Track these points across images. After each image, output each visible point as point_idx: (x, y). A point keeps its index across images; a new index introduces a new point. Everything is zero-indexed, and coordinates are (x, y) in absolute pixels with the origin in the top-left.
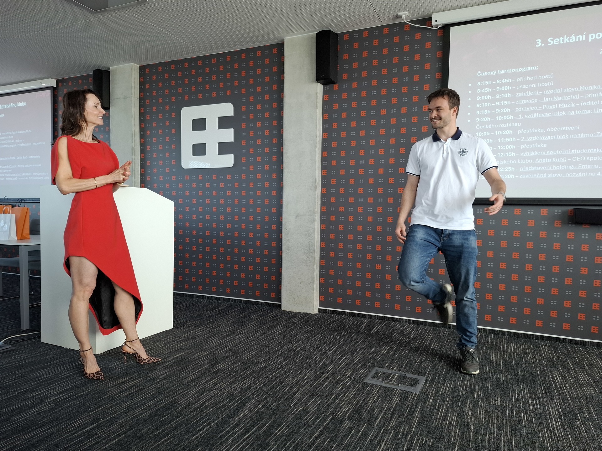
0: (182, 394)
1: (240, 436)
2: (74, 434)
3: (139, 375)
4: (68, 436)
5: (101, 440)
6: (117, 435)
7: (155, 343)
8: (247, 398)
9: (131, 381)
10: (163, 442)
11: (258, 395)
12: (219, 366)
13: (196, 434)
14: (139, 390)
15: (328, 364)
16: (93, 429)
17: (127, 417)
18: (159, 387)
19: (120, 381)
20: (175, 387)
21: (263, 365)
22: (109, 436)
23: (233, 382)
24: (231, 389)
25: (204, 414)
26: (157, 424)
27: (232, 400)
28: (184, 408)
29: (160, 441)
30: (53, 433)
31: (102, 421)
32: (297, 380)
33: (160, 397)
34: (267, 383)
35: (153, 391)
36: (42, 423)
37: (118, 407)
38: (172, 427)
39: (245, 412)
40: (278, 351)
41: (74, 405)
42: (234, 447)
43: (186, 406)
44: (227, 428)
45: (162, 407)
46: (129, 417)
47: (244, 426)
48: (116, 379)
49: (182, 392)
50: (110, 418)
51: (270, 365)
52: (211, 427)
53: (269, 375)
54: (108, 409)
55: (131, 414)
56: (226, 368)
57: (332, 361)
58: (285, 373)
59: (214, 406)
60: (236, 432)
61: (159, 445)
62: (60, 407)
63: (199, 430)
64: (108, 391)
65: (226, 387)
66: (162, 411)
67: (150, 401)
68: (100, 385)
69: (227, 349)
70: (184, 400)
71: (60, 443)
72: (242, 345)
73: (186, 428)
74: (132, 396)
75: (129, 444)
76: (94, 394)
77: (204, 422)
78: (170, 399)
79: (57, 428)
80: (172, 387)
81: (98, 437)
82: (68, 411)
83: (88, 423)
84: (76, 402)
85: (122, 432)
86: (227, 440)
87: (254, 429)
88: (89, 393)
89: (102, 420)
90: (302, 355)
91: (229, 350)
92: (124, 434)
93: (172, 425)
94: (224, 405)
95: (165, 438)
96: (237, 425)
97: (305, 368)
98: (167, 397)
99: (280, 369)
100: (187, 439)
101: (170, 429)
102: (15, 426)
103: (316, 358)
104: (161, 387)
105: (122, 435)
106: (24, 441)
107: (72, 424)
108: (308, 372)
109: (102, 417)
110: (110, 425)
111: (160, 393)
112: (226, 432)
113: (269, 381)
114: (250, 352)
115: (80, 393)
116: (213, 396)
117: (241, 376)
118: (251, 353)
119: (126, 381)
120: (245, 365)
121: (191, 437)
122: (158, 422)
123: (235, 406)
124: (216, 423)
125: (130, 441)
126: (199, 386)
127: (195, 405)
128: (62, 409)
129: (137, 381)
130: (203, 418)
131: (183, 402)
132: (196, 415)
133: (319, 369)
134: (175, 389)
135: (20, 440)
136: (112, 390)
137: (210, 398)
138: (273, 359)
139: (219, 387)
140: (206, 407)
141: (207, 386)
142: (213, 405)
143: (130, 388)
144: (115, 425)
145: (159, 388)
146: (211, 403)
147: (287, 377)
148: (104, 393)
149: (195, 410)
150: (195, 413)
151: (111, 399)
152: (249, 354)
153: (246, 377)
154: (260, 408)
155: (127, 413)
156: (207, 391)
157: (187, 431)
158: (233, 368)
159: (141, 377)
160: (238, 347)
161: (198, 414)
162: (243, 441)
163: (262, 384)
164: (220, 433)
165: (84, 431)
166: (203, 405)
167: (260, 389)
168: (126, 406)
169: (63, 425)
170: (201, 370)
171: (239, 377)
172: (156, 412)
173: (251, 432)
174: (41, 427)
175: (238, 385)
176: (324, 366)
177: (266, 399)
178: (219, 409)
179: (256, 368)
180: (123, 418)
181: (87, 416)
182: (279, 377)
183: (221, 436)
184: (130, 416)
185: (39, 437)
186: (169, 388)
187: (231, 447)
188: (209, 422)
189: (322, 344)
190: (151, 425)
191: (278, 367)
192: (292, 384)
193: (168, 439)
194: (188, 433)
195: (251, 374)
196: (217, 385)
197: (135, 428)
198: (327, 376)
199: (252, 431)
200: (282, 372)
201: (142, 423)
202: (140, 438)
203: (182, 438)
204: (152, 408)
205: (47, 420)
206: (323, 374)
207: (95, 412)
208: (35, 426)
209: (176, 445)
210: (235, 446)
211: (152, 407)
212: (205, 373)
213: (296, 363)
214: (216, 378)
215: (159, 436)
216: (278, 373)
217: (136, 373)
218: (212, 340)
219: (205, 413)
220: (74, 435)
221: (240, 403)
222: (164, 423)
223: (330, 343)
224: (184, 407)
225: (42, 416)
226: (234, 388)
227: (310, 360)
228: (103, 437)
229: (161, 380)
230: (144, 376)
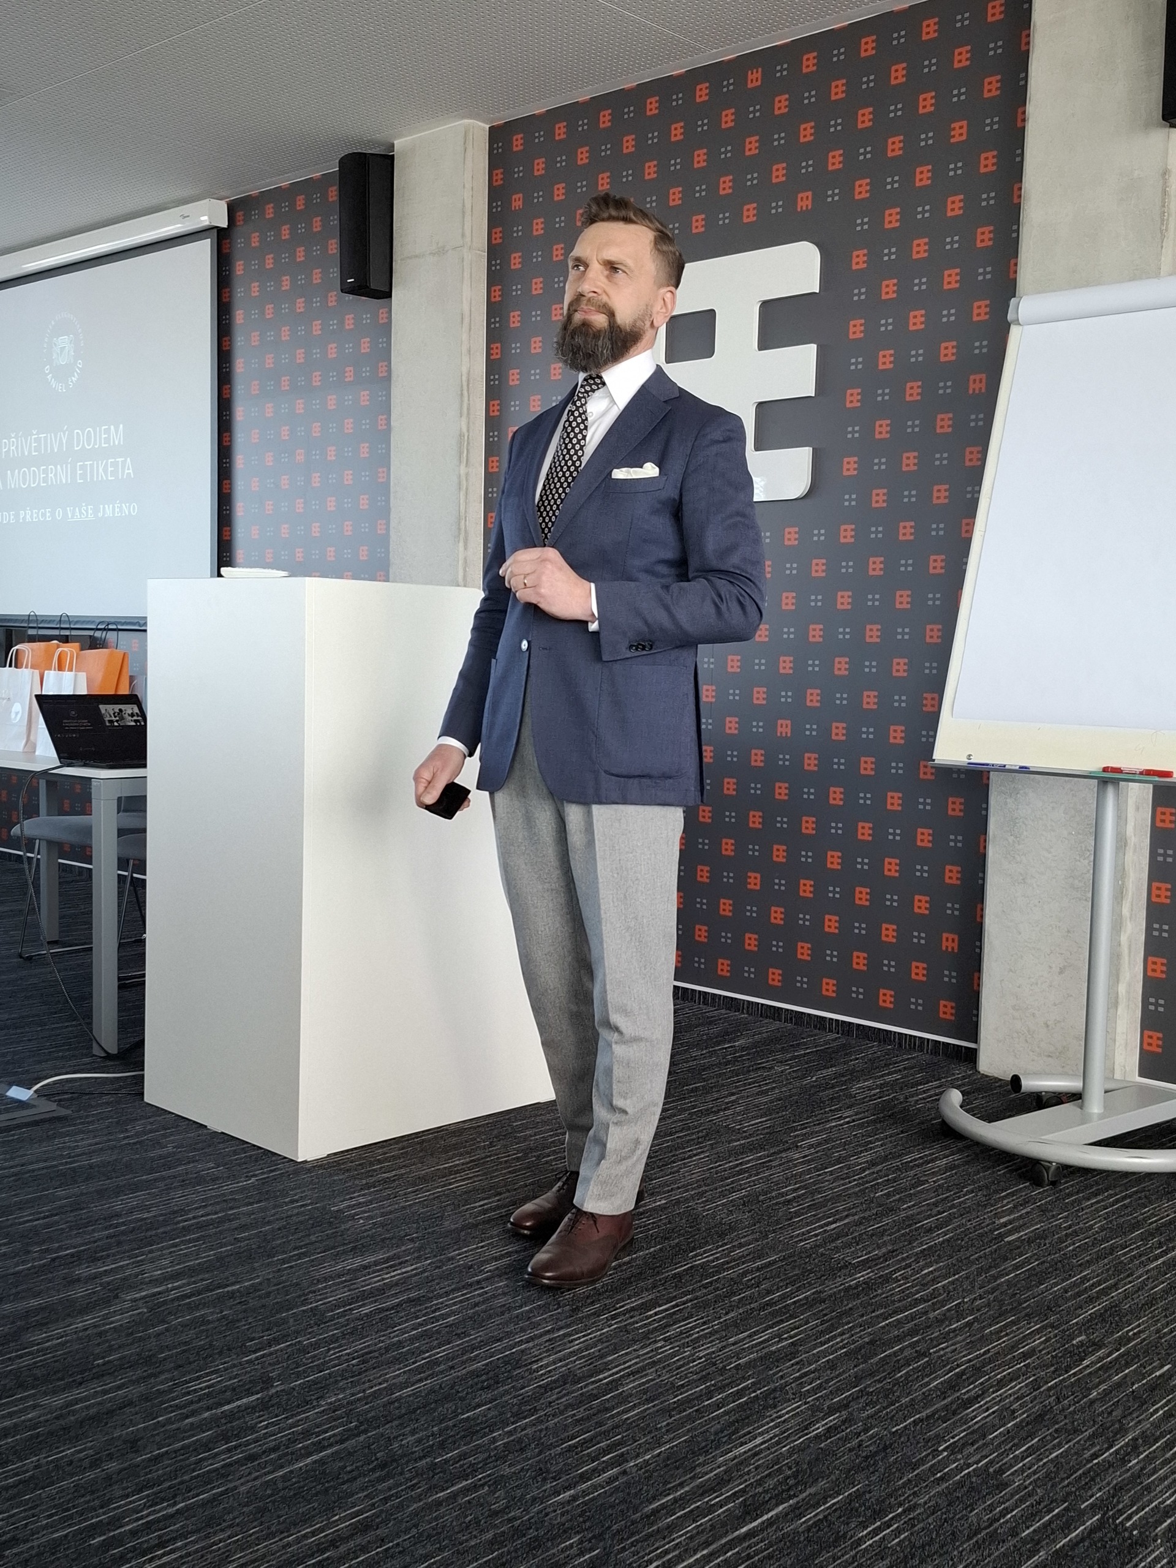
0: (547, 1337)
1: (724, 1524)
2: (187, 1417)
3: (419, 1249)
4: (169, 1421)
5: (264, 1452)
6: (313, 1444)
7: (491, 1145)
8: (775, 1390)
9: (391, 1267)
10: (454, 1496)
11: (820, 1387)
12: (696, 1256)
13: (568, 1488)
14: (410, 1300)
15: (1131, 1311)
16: (246, 1409)
17: (358, 1388)
18: (477, 1300)
19: (358, 1262)
20: (531, 1311)
21: (861, 1276)
22: (292, 1441)
23: (735, 1324)
24: (724, 1347)
25: (610, 1423)
26: (447, 1428)
27: (721, 1389)
28: (547, 1388)
29: (447, 1489)
30: (131, 1403)
31: (278, 1389)
32: (985, 1353)
33: (476, 1336)
34: (860, 1348)
35: (453, 1313)
36: (104, 1365)
37: (334, 1348)
38: (495, 1448)
39: (759, 1440)
40: (930, 1230)
41: (204, 1321)
42: (691, 1560)
43: (555, 1381)
44: (681, 1485)
45: (476, 1374)
46: (364, 1391)
47: (743, 1491)
48: (345, 1252)
49: (548, 1331)
50: (303, 1383)
51: (887, 1279)
52: (624, 1472)
53: (877, 1317)
54: (304, 1350)
55: (369, 1381)
56: (720, 1268)
57: (1151, 1302)
58: (939, 1321)
59: (648, 1401)
60: (711, 1509)
61: (439, 1503)
62: (163, 1322)
63: (582, 1475)
64: (314, 1292)
65: (705, 1336)
66: (472, 1386)
67: (439, 1346)
68: (291, 1267)
69: (735, 1196)
70: (551, 1358)
71: (142, 1438)
72: (795, 1190)
73: (539, 1462)
74: (384, 1320)
75: (348, 1481)
76: (268, 1294)
77: (606, 1451)
78: (505, 1349)
79: (142, 1388)
80: (521, 1307)
81: (256, 1441)
82: (184, 1338)
83: (234, 1389)
84: (212, 1313)
85: (334, 1435)
86: (671, 1528)
87: (781, 1508)
88: (255, 1288)
89: (278, 1386)
90: (1028, 1261)
91: (744, 1204)
92: (337, 1443)
93: (495, 1440)
94: (688, 1401)
95: (464, 1483)
96: (721, 1482)
97: (1026, 1315)
98: (498, 1340)
99: (923, 1300)
100: (534, 1499)
101: (486, 1455)
102: (27, 1361)
103: (1085, 1279)
104: (483, 1302)
105: (331, 1445)
106: (44, 1415)
107: (187, 1382)
108: (1038, 1331)
109: (279, 1375)
110: (298, 1406)
111: (477, 1321)
112: (675, 1500)
113: (872, 1342)
114: (819, 1220)
115: (228, 1286)
116: (654, 1363)
117: (769, 1304)
118: (821, 1227)
119: (376, 1263)
120: (793, 1268)
121: (550, 1496)
122: (450, 1423)
123: (726, 1413)
124: (646, 1462)
125: (350, 1472)
126: (613, 1317)
127: (586, 1386)
128: (167, 1330)
129: (409, 1268)
130: (606, 1434)
131: (549, 1367)
132: (582, 1419)
133: (1087, 1326)
134: (527, 1317)
135: (34, 1407)
136: (325, 1288)
137: (643, 1369)
138: (903, 1259)
139: (681, 1333)
140: (623, 1399)
141: (639, 1324)
142: (649, 1395)
143: (381, 1291)
144: (314, 1408)
145: (476, 1305)
146: (640, 1385)
147: (945, 1337)
148: (300, 1296)
149: (581, 1403)
150: (580, 1413)
151: (319, 1318)
152: (815, 1229)
153: (788, 1313)
154: (817, 1437)
155: (360, 1374)
156: (635, 1341)
157: (542, 1473)
158: (745, 1274)
159: (426, 1259)
160: (777, 1197)
161: (589, 1418)
162: (731, 1545)
163: (843, 1347)
164: (654, 1498)
165: (219, 1411)
166: (611, 1391)
167: (832, 1366)
168: (361, 1349)
169: (162, 1383)
170: (629, 1262)
171: (763, 1308)
172: (452, 1388)
173: (765, 1517)
174: (97, 1378)
175: (750, 1336)
176: (1112, 1317)
177: (844, 1405)
178: (668, 1411)
179: (832, 1287)
180: (343, 1390)
181: (234, 1366)
182: (912, 1333)
183: (655, 1512)
184: (367, 1385)
185: (87, 1407)
186: (509, 1309)
187: (680, 1559)
188: (622, 1454)
189: (1122, 1230)
190: (426, 1429)
191: (918, 1292)
192: (958, 1366)
193: (475, 1487)
194: (545, 1479)
195: (809, 1303)
196: (674, 1324)
197: (375, 1428)
198: (1116, 1359)
199: (770, 1515)
200: (931, 1315)
201: (400, 1417)
202: (383, 1466)
203: (519, 1493)
204: (442, 1372)
205: (120, 1359)
206: (1098, 1345)
207: (263, 1356)
208: (82, 1372)
209: (496, 1513)
210: (698, 1556)
211: (442, 1367)
212: (640, 1277)
213: (994, 1290)
214: (675, 1298)
215: (444, 1472)
216: (912, 1318)
217: (412, 1240)
218: (690, 1157)
219: (613, 1417)
220: (187, 1421)
221: (746, 1403)
222: (471, 1430)
223: (1158, 1229)
224: (548, 1384)
225: (107, 1341)
226: (733, 1344)
227: (1056, 1284)
228: (271, 1442)
229: (487, 1279)
230: (435, 1256)
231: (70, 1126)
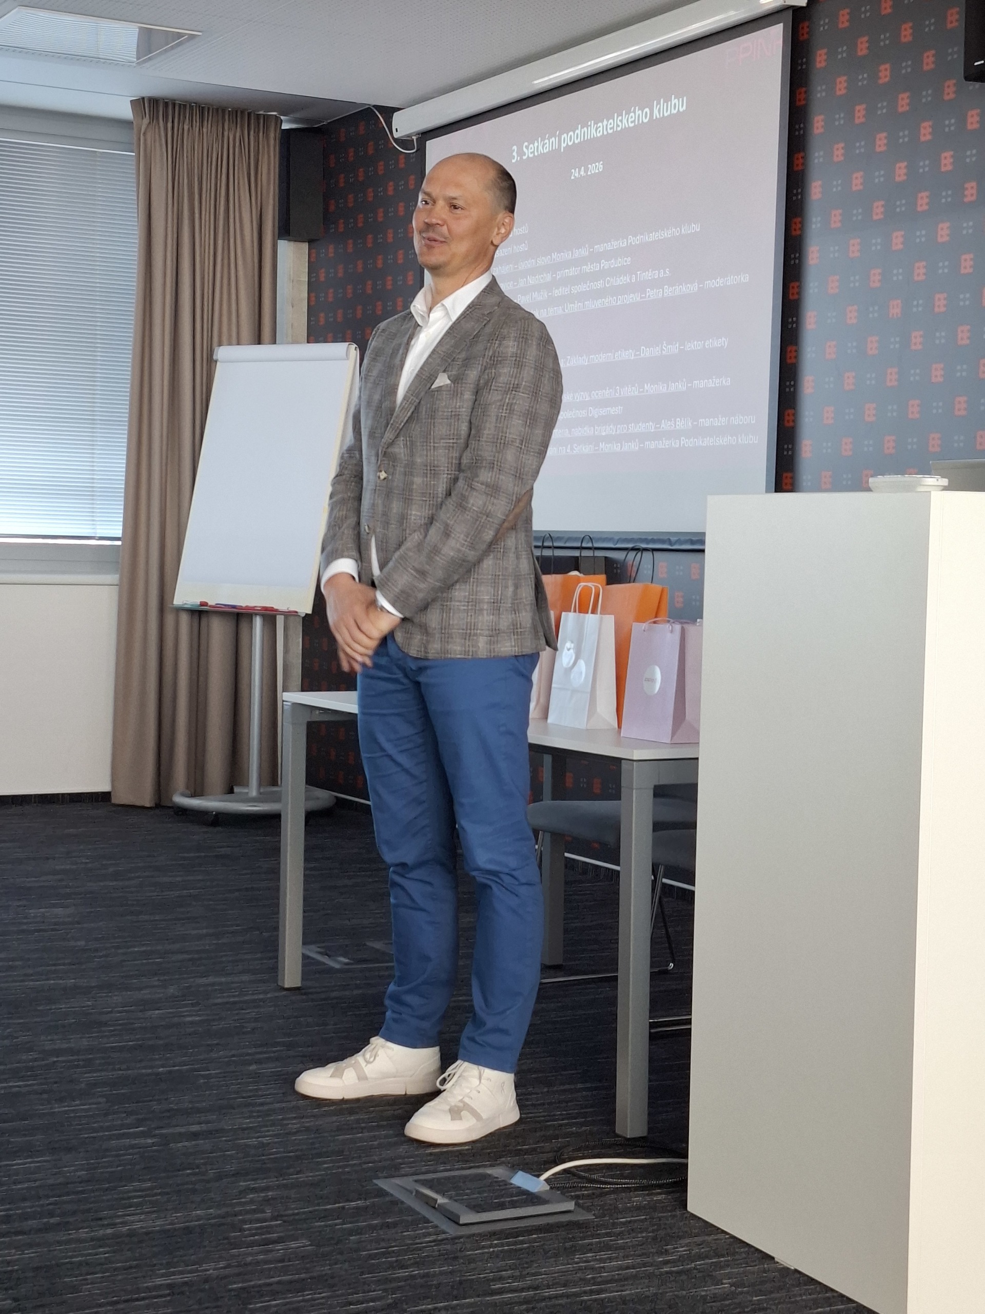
231: (593, 1236)
